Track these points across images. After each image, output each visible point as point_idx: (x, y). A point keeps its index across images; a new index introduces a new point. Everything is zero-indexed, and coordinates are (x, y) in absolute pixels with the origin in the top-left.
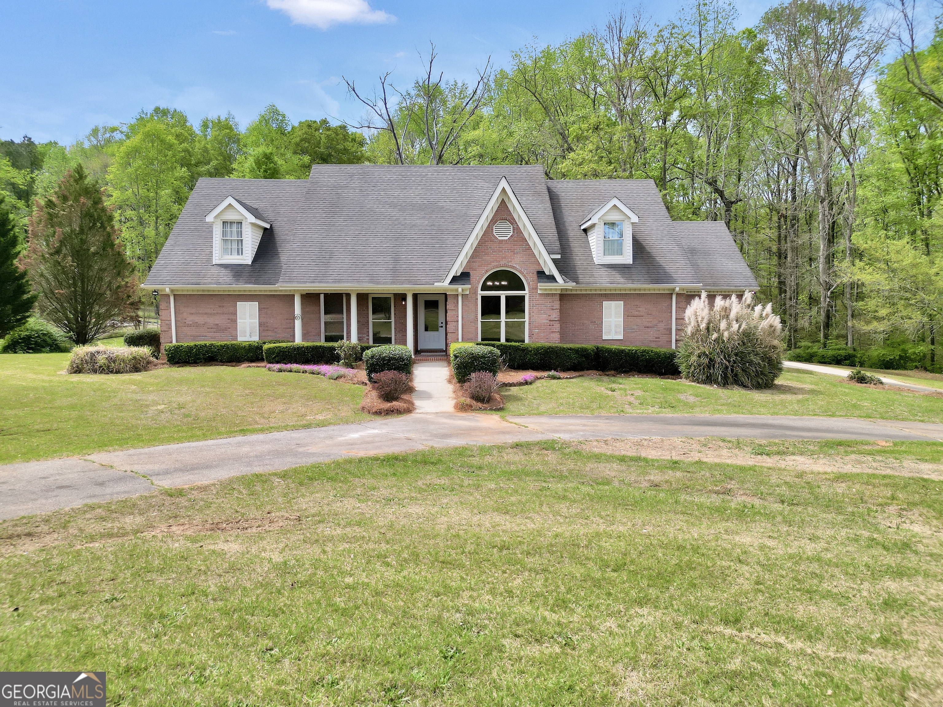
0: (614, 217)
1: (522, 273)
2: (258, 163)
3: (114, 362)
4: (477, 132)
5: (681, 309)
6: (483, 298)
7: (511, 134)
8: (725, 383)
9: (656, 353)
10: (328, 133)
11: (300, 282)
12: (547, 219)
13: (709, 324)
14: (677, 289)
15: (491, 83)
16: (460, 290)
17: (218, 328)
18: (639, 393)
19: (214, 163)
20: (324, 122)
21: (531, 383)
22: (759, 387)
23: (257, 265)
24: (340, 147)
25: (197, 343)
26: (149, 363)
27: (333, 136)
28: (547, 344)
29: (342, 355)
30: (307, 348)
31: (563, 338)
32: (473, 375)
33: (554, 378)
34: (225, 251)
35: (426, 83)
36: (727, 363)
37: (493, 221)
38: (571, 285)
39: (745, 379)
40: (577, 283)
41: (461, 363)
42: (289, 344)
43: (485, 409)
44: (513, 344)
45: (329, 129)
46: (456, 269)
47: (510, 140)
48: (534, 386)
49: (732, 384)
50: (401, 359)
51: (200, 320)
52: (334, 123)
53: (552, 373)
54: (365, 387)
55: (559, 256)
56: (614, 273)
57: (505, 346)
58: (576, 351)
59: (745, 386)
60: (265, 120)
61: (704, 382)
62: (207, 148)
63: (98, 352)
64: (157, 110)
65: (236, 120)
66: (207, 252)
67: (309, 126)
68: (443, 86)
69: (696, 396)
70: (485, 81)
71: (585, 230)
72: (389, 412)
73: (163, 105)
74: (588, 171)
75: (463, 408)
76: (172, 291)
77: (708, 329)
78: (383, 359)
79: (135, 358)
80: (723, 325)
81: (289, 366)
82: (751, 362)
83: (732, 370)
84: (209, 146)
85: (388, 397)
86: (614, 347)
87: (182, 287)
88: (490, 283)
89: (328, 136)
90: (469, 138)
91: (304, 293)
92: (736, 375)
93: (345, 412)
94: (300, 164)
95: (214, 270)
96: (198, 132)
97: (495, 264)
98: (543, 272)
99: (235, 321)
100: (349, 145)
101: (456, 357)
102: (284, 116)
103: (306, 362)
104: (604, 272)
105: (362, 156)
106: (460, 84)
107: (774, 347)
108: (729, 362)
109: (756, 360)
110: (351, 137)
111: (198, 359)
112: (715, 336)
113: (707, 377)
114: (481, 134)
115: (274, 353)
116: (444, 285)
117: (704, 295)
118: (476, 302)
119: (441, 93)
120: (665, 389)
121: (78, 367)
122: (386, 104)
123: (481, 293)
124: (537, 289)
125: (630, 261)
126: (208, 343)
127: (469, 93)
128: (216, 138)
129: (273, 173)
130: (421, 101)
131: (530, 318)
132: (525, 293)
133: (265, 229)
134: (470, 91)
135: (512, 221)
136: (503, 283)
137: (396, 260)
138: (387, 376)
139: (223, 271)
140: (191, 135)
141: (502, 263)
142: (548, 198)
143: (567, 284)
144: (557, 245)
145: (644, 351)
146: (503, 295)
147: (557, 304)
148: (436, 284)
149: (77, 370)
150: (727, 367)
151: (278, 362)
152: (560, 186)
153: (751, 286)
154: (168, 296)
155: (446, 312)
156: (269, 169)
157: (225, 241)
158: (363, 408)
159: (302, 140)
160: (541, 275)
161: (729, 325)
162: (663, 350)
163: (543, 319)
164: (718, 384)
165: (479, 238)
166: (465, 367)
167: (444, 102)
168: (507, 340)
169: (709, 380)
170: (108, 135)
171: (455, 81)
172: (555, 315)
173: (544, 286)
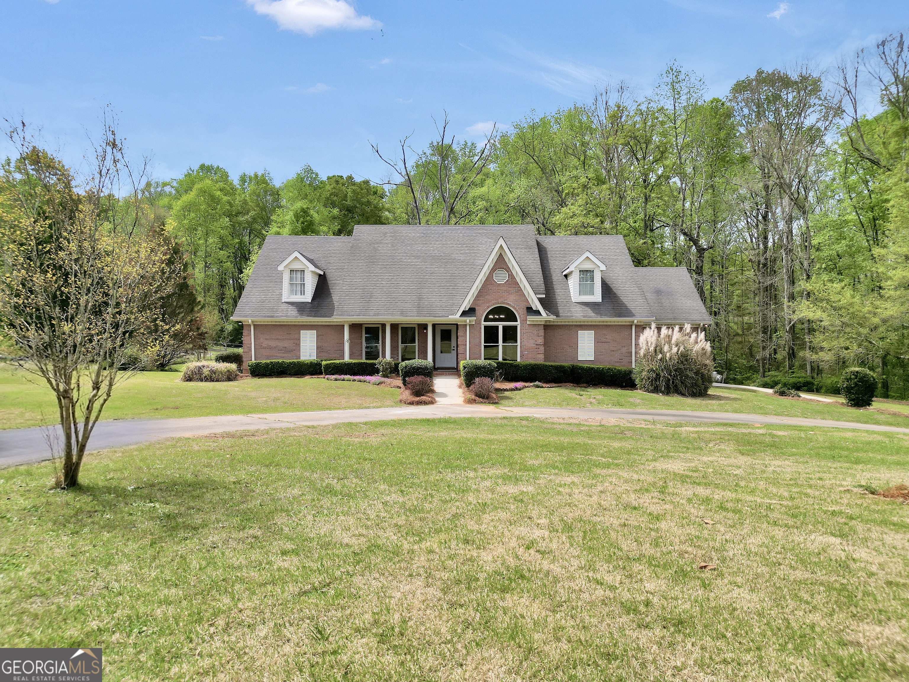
0: (587, 266)
1: (515, 309)
2: (297, 216)
3: (215, 373)
4: (483, 189)
5: (637, 337)
6: (485, 327)
7: (513, 191)
8: (668, 392)
9: (618, 370)
10: (353, 187)
11: (349, 316)
12: (535, 266)
13: (656, 347)
14: (636, 321)
15: (497, 143)
16: (468, 321)
17: (286, 350)
18: (600, 397)
19: (252, 213)
20: (350, 178)
21: (520, 390)
22: (694, 395)
23: (315, 303)
24: (364, 200)
25: (272, 361)
26: (236, 375)
27: (358, 190)
28: (532, 362)
29: (381, 369)
30: (354, 363)
31: (546, 358)
32: (477, 379)
33: (538, 387)
34: (292, 292)
35: (440, 144)
36: (669, 377)
37: (493, 270)
38: (552, 318)
39: (682, 389)
40: (558, 316)
41: (469, 372)
42: (341, 361)
43: (485, 403)
44: (508, 362)
45: (354, 184)
46: (465, 306)
47: (512, 195)
48: (522, 391)
49: (673, 393)
50: (426, 368)
51: (273, 343)
52: (358, 179)
53: (537, 383)
54: (399, 390)
55: (544, 296)
56: (587, 309)
57: (502, 363)
58: (557, 368)
59: (683, 395)
60: (300, 179)
61: (653, 392)
62: (246, 200)
63: (204, 367)
64: (202, 167)
65: (271, 175)
66: (277, 292)
67: (337, 182)
68: (454, 147)
69: (643, 399)
70: (492, 141)
71: (566, 276)
72: (419, 403)
73: (207, 163)
74: (577, 224)
75: (470, 402)
76: (253, 322)
77: (655, 351)
78: (414, 368)
79: (228, 371)
80: (666, 348)
81: (343, 377)
82: (687, 376)
83: (673, 383)
84: (248, 198)
85: (418, 393)
86: (586, 365)
87: (261, 320)
88: (491, 317)
89: (354, 191)
90: (476, 194)
91: (351, 323)
92: (676, 386)
93: (388, 403)
94: (330, 215)
95: (285, 306)
96: (238, 186)
97: (495, 301)
98: (531, 308)
99: (299, 345)
100: (371, 198)
101: (465, 367)
102: (317, 175)
103: (354, 374)
104: (579, 308)
105: (383, 207)
106: (469, 144)
107: (706, 365)
108: (671, 376)
109: (691, 374)
110: (373, 190)
111: (273, 372)
112: (660, 356)
113: (655, 388)
114: (487, 190)
115: (330, 367)
116: (456, 317)
117: (653, 326)
118: (480, 331)
119: (453, 152)
120: (620, 396)
121: (189, 377)
122: (405, 164)
123: (484, 324)
124: (526, 320)
125: (600, 300)
126: (280, 361)
127: (477, 151)
128: (254, 192)
129: (310, 225)
130: (435, 159)
131: (521, 343)
132: (518, 323)
133: (320, 275)
134: (478, 150)
135: (508, 270)
136: (501, 316)
137: (420, 299)
138: (416, 379)
139: (291, 307)
140: (232, 189)
141: (500, 301)
142: (537, 250)
143: (549, 317)
144: (542, 288)
145: (609, 369)
146: (501, 325)
147: (542, 332)
148: (450, 317)
149: (189, 379)
150: (669, 380)
151: (333, 374)
152: (547, 240)
153: (705, 320)
154: (249, 326)
155: (457, 338)
156: (306, 221)
157: (291, 284)
158: (401, 401)
159: (331, 194)
160: (530, 310)
161: (671, 348)
162: (623, 368)
163: (531, 344)
164: (663, 393)
165: (483, 282)
166: (471, 375)
167: (455, 160)
168: (503, 360)
169: (656, 390)
170: (159, 189)
171: (465, 141)
172: (541, 341)
173: (532, 319)
